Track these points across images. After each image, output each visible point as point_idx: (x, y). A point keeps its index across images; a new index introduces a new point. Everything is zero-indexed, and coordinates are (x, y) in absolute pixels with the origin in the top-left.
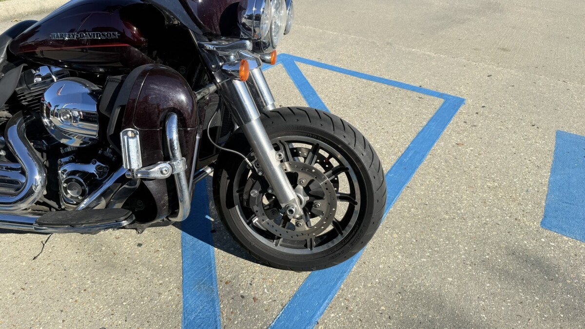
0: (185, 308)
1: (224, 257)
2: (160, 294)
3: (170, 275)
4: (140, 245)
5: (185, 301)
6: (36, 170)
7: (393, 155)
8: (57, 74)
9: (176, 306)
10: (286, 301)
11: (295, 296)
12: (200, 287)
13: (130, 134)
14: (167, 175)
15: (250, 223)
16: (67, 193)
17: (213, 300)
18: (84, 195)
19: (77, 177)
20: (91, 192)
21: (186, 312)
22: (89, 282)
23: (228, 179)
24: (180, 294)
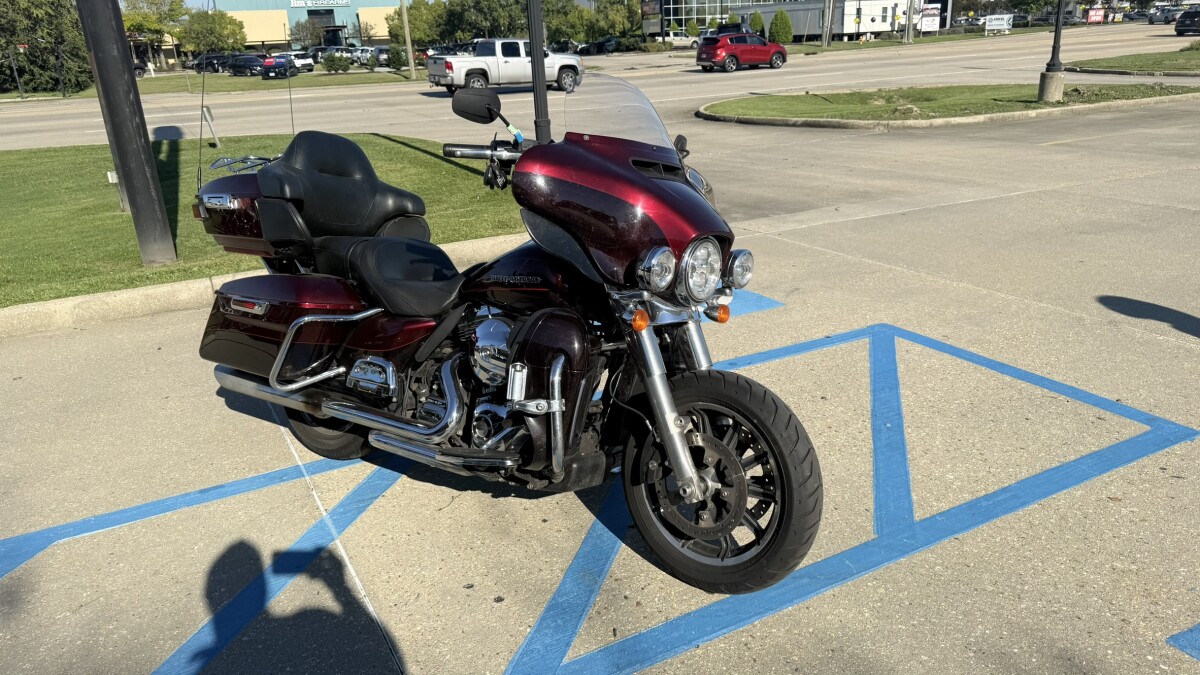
0: (559, 590)
1: (628, 555)
2: (541, 570)
3: (561, 556)
4: (545, 521)
5: (563, 582)
6: (456, 405)
7: (969, 493)
8: (493, 315)
9: (552, 585)
10: (672, 617)
11: (689, 614)
12: (584, 576)
13: (518, 368)
14: (543, 412)
15: (656, 510)
16: (475, 432)
17: (592, 591)
18: (488, 436)
19: (488, 417)
20: (495, 434)
21: (558, 593)
22: (479, 542)
23: (635, 447)
24: (561, 576)
